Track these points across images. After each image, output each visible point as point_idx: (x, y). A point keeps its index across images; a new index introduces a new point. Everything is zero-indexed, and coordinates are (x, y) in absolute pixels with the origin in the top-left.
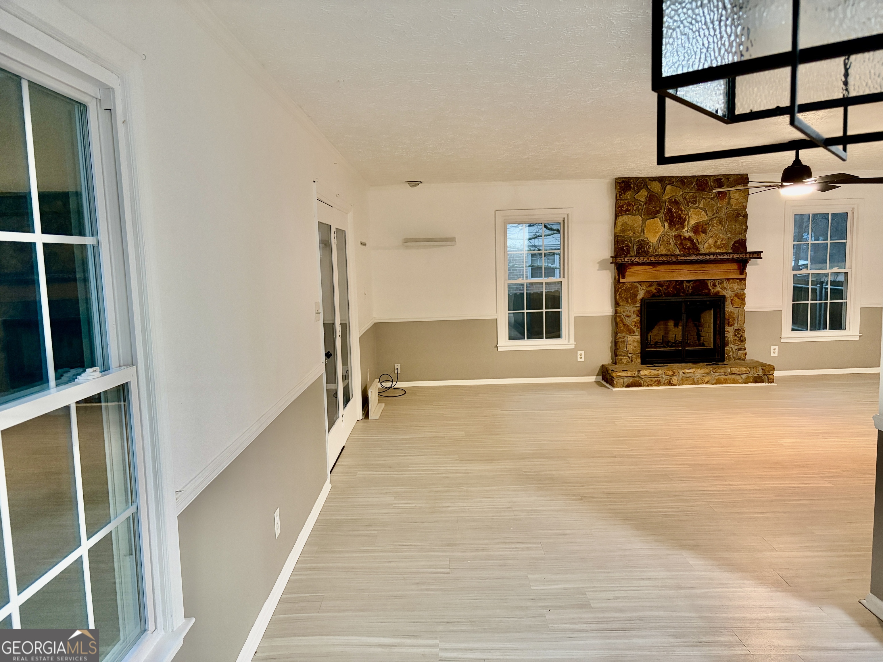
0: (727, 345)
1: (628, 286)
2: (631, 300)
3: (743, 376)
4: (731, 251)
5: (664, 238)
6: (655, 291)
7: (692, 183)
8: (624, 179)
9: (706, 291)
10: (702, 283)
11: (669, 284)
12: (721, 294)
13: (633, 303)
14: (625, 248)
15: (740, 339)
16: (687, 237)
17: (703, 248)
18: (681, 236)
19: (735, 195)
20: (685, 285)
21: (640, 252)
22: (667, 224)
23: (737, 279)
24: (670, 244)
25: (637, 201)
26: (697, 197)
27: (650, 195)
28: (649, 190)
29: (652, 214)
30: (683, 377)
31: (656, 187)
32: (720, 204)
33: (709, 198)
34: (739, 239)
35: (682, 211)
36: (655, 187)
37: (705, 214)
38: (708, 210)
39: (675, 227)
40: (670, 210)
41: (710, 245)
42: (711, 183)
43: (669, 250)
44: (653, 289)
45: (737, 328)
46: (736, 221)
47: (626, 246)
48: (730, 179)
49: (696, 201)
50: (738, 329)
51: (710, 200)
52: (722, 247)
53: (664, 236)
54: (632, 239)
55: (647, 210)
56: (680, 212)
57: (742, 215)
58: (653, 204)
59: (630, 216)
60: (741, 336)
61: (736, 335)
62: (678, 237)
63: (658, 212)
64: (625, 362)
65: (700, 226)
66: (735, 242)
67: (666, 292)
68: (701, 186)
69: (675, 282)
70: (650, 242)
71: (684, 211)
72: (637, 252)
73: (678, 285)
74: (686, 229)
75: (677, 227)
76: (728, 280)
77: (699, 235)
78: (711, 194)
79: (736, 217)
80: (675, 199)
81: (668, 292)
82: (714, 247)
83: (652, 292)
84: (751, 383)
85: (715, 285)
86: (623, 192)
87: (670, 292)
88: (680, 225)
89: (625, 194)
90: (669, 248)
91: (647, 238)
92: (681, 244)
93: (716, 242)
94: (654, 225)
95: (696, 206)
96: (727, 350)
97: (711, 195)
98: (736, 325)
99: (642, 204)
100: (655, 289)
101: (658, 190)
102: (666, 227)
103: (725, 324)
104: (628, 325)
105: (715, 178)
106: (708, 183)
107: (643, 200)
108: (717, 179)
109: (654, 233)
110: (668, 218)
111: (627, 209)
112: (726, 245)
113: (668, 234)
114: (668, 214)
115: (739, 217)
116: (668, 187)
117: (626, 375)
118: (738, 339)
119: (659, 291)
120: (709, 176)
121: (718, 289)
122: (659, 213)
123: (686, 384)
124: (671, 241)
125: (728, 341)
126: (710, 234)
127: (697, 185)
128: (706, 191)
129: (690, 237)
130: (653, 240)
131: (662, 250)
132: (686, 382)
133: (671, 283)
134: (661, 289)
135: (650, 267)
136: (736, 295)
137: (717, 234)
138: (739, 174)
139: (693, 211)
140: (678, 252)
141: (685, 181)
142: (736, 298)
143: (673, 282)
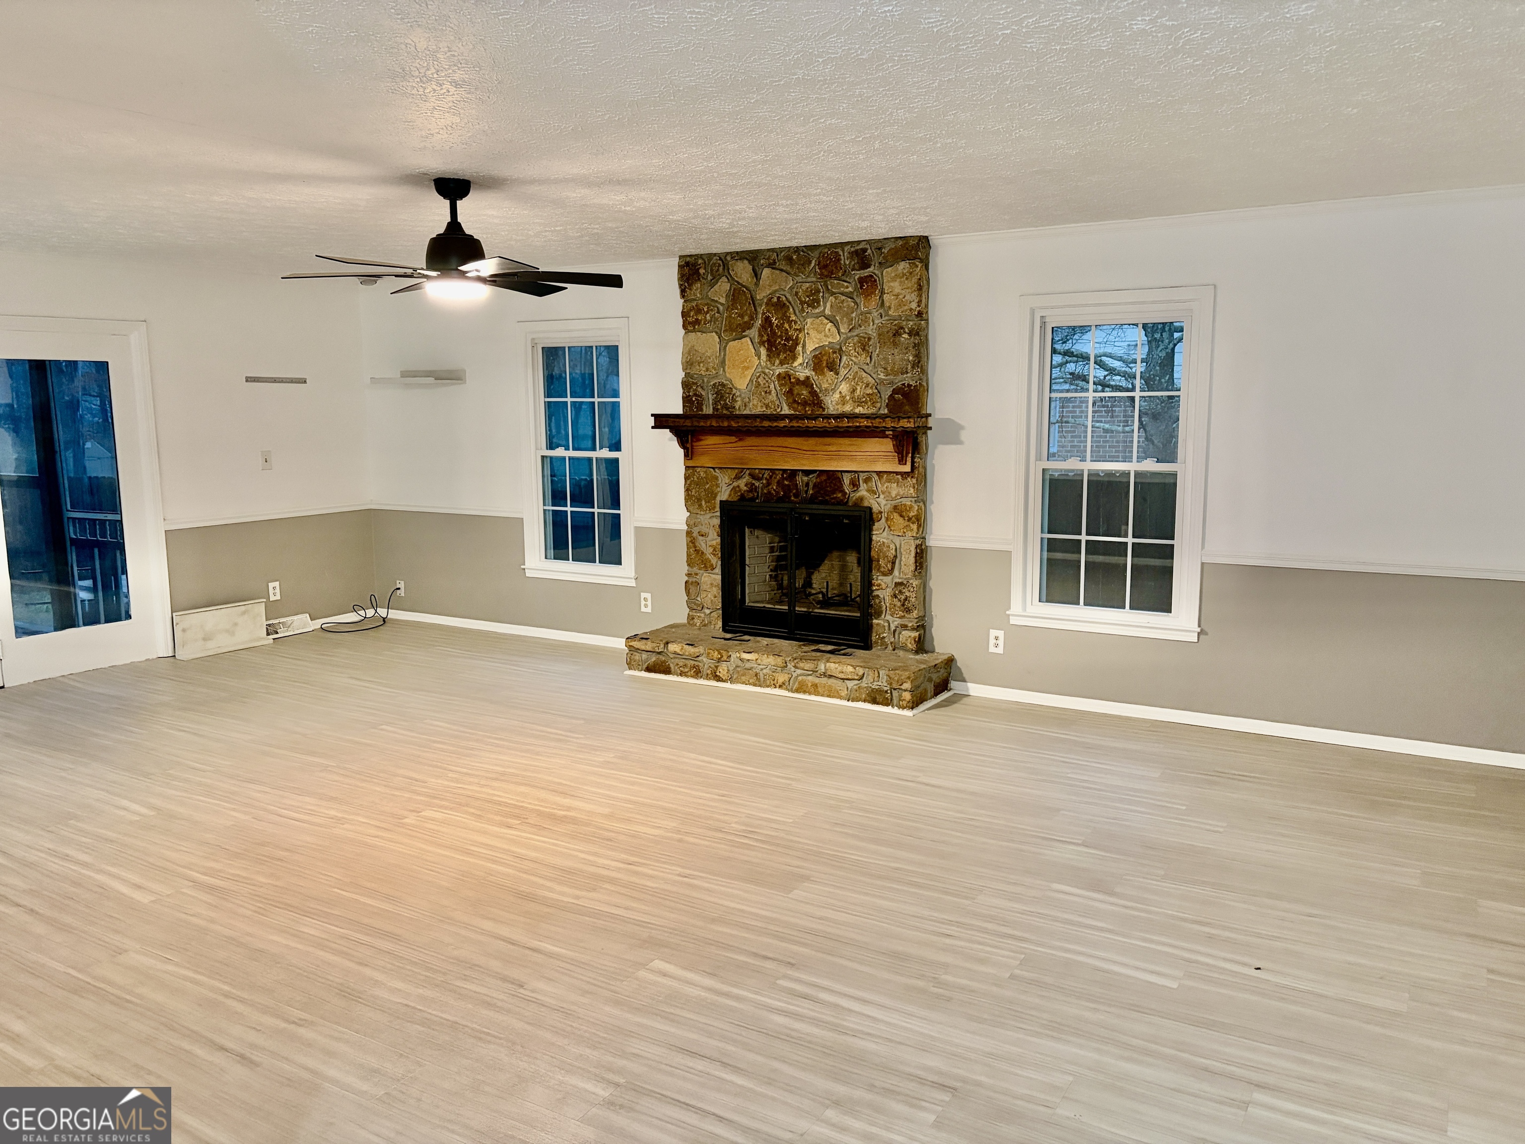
0: (878, 614)
1: (702, 474)
2: (706, 502)
3: (850, 684)
4: (886, 411)
5: (759, 380)
6: (745, 488)
7: (810, 262)
8: (688, 259)
9: (840, 495)
10: (833, 477)
11: (771, 477)
12: (866, 504)
13: (710, 510)
14: (694, 399)
15: (903, 605)
16: (802, 379)
17: (833, 403)
18: (789, 376)
19: (892, 284)
20: (801, 479)
21: (719, 407)
22: (763, 352)
23: (897, 473)
24: (770, 392)
25: (713, 304)
26: (819, 292)
27: (734, 289)
28: (730, 279)
29: (739, 330)
30: (737, 667)
31: (743, 272)
32: (865, 307)
33: (842, 294)
34: (904, 384)
35: (790, 322)
36: (741, 274)
37: (834, 330)
38: (842, 319)
39: (778, 358)
40: (767, 320)
41: (843, 397)
42: (845, 260)
43: (767, 406)
44: (742, 483)
45: (900, 581)
46: (895, 344)
47: (695, 395)
48: (883, 250)
49: (818, 303)
50: (901, 584)
51: (844, 297)
52: (866, 402)
53: (759, 377)
54: (706, 380)
55: (730, 322)
56: (786, 326)
57: (907, 330)
58: (737, 309)
59: (699, 334)
60: (906, 599)
61: (895, 596)
62: (785, 378)
63: (748, 326)
64: (698, 625)
65: (824, 355)
66: (895, 392)
67: (765, 491)
68: (825, 267)
69: (781, 472)
70: (736, 389)
71: (796, 322)
72: (713, 409)
73: (786, 479)
74: (800, 360)
75: (782, 356)
76: (879, 473)
77: (823, 373)
78: (846, 284)
79: (894, 335)
80: (779, 298)
81: (769, 492)
82: (851, 402)
83: (740, 491)
84: (865, 701)
85: (855, 484)
86: (686, 284)
87: (773, 492)
88: (788, 353)
89: (690, 289)
90: (766, 402)
91: (731, 381)
92: (790, 392)
93: (854, 391)
94: (742, 352)
95: (817, 311)
96: (878, 624)
97: (847, 287)
98: (896, 572)
99: (721, 308)
100: (746, 485)
101: (748, 280)
102: (764, 356)
103: (872, 571)
104: (703, 553)
105: (852, 249)
106: (839, 260)
107: (723, 300)
108: (856, 251)
109: (743, 369)
110: (765, 338)
111: (697, 319)
112: (874, 397)
113: (767, 371)
114: (766, 329)
115: (900, 335)
116: (766, 272)
117: (643, 648)
118: (899, 604)
119: (752, 488)
120: (842, 245)
121: (863, 492)
122: (749, 328)
123: (743, 683)
124: (772, 386)
125: (881, 607)
126: (843, 372)
127: (818, 265)
128: (836, 278)
129: (808, 378)
130: (741, 381)
131: (756, 407)
132: (743, 678)
133: (773, 473)
134: (757, 484)
135: (733, 439)
136: (895, 508)
137: (857, 372)
138: (901, 238)
139: (812, 324)
140: (786, 410)
141: (794, 257)
142: (896, 516)
143: (777, 472)
